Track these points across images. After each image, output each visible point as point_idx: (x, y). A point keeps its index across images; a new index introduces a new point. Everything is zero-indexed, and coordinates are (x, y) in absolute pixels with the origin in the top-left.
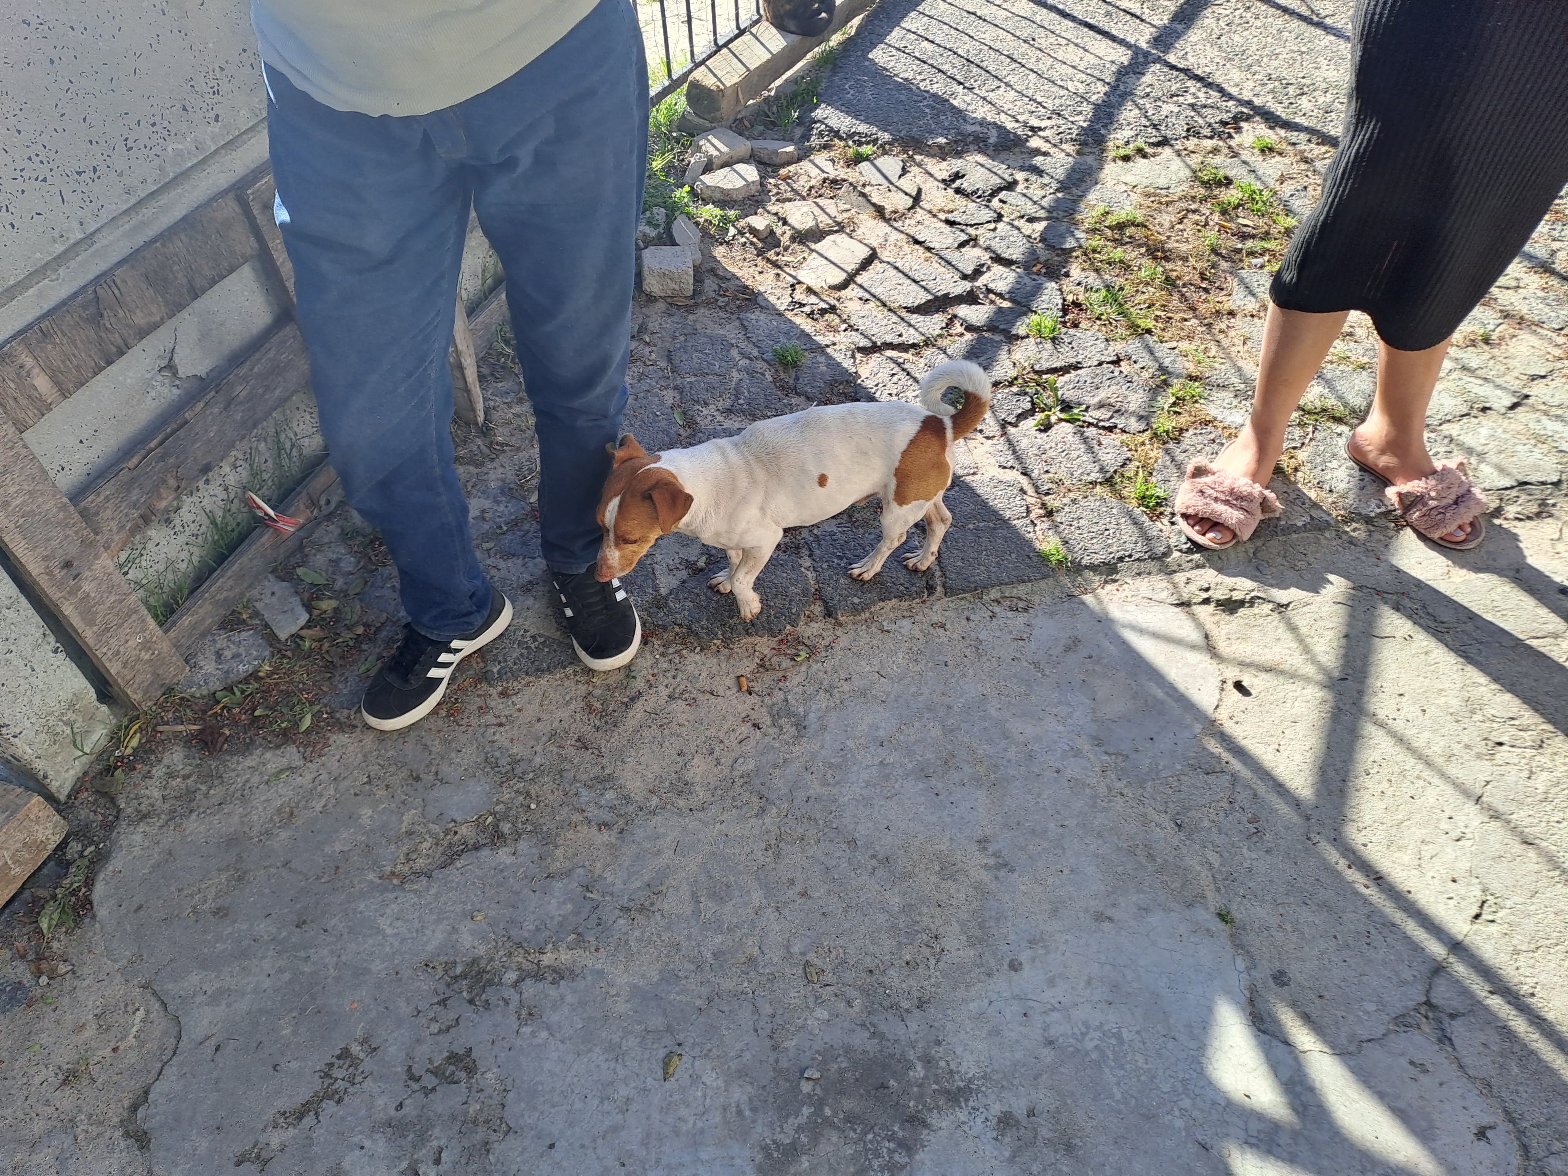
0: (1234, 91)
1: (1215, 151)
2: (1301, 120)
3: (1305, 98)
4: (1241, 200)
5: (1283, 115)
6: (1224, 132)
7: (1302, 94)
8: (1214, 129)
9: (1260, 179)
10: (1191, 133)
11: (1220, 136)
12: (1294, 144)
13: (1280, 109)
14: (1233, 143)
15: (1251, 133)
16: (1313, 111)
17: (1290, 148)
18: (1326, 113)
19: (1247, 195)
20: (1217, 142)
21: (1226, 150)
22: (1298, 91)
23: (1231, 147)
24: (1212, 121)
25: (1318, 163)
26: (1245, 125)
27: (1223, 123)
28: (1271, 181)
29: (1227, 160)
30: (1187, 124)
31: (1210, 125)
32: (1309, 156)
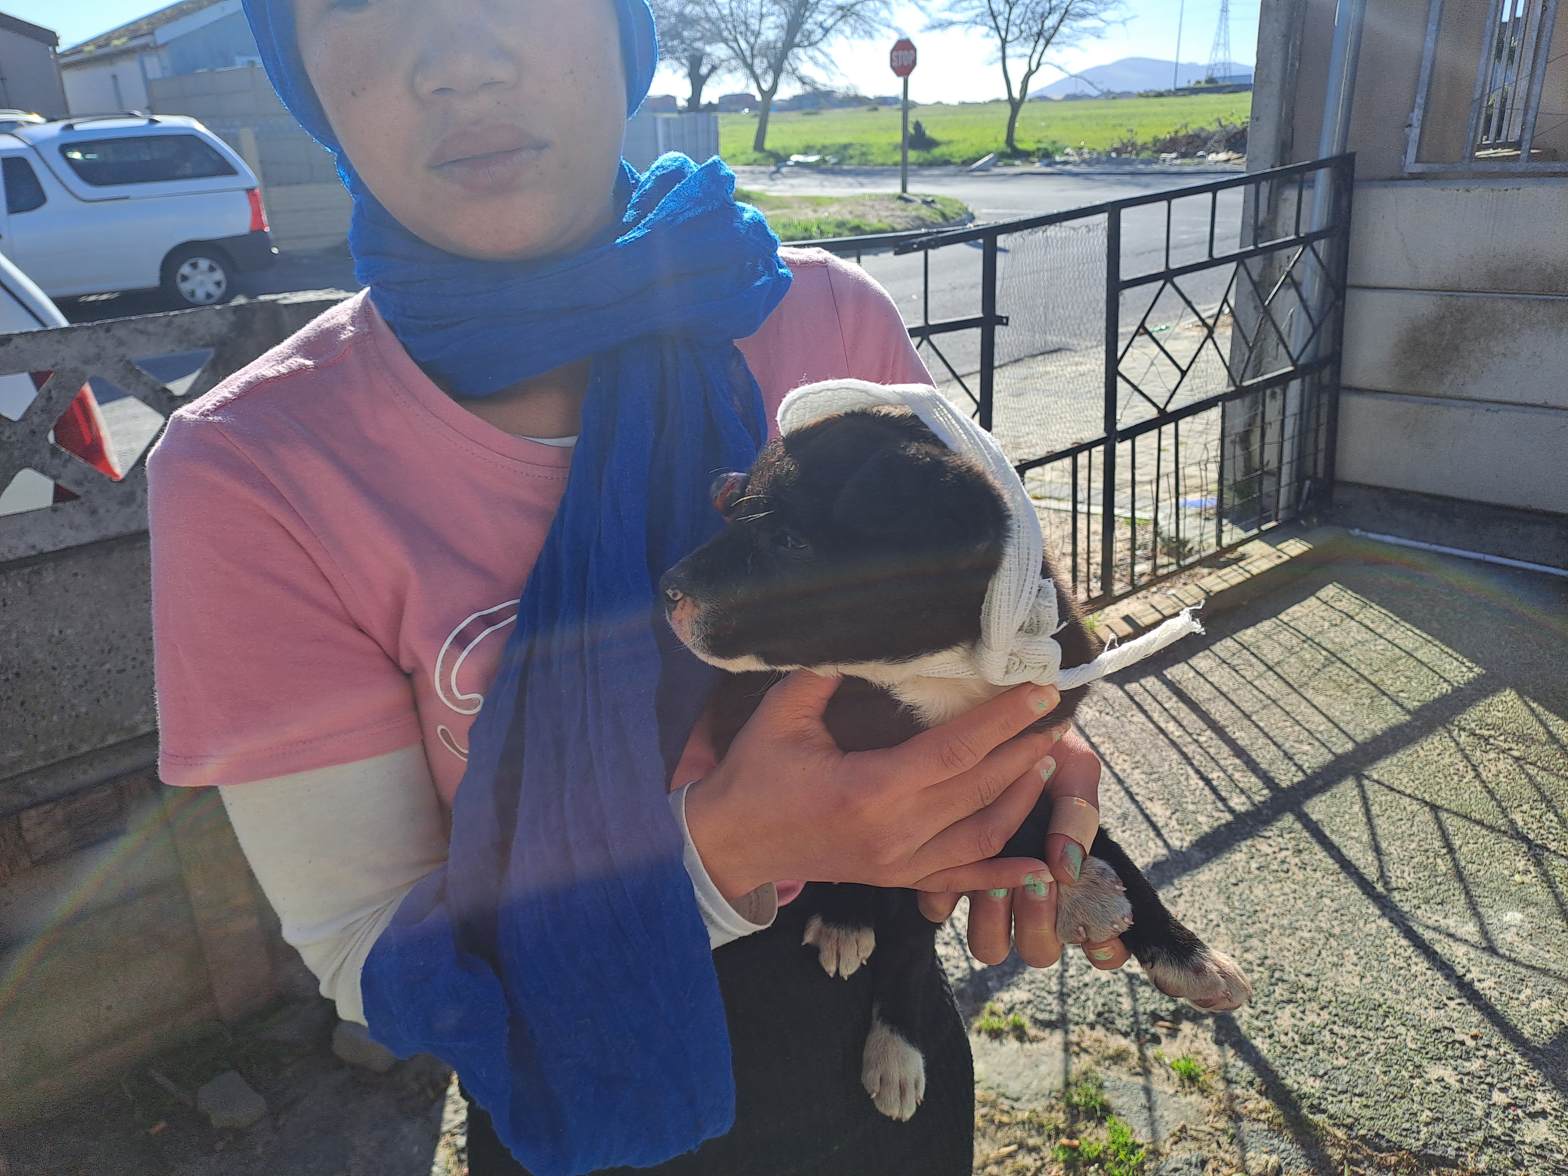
1: (1119, 1058)
2: (1261, 1044)
3: (1290, 1008)
4: (1105, 1152)
5: (1244, 1028)
6: (1146, 1031)
7: (1290, 1001)
8: (1137, 1022)
9: (1152, 1123)
10: (1101, 1020)
11: (1138, 1035)
12: (1229, 1082)
13: (1246, 1017)
14: (1151, 1052)
15: (1187, 1044)
16: (1286, 1034)
17: (1221, 1085)
18: (1303, 1043)
19: (1114, 1147)
20: (1129, 1044)
21: (1134, 1061)
22: (1286, 996)
23: (1143, 1058)
24: (1141, 1009)
25: (1246, 1125)
26: (1186, 1027)
27: (1155, 1017)
28: (1164, 1134)
29: (1125, 1077)
30: (1104, 1005)
31: (1135, 1014)
32: (1239, 1108)
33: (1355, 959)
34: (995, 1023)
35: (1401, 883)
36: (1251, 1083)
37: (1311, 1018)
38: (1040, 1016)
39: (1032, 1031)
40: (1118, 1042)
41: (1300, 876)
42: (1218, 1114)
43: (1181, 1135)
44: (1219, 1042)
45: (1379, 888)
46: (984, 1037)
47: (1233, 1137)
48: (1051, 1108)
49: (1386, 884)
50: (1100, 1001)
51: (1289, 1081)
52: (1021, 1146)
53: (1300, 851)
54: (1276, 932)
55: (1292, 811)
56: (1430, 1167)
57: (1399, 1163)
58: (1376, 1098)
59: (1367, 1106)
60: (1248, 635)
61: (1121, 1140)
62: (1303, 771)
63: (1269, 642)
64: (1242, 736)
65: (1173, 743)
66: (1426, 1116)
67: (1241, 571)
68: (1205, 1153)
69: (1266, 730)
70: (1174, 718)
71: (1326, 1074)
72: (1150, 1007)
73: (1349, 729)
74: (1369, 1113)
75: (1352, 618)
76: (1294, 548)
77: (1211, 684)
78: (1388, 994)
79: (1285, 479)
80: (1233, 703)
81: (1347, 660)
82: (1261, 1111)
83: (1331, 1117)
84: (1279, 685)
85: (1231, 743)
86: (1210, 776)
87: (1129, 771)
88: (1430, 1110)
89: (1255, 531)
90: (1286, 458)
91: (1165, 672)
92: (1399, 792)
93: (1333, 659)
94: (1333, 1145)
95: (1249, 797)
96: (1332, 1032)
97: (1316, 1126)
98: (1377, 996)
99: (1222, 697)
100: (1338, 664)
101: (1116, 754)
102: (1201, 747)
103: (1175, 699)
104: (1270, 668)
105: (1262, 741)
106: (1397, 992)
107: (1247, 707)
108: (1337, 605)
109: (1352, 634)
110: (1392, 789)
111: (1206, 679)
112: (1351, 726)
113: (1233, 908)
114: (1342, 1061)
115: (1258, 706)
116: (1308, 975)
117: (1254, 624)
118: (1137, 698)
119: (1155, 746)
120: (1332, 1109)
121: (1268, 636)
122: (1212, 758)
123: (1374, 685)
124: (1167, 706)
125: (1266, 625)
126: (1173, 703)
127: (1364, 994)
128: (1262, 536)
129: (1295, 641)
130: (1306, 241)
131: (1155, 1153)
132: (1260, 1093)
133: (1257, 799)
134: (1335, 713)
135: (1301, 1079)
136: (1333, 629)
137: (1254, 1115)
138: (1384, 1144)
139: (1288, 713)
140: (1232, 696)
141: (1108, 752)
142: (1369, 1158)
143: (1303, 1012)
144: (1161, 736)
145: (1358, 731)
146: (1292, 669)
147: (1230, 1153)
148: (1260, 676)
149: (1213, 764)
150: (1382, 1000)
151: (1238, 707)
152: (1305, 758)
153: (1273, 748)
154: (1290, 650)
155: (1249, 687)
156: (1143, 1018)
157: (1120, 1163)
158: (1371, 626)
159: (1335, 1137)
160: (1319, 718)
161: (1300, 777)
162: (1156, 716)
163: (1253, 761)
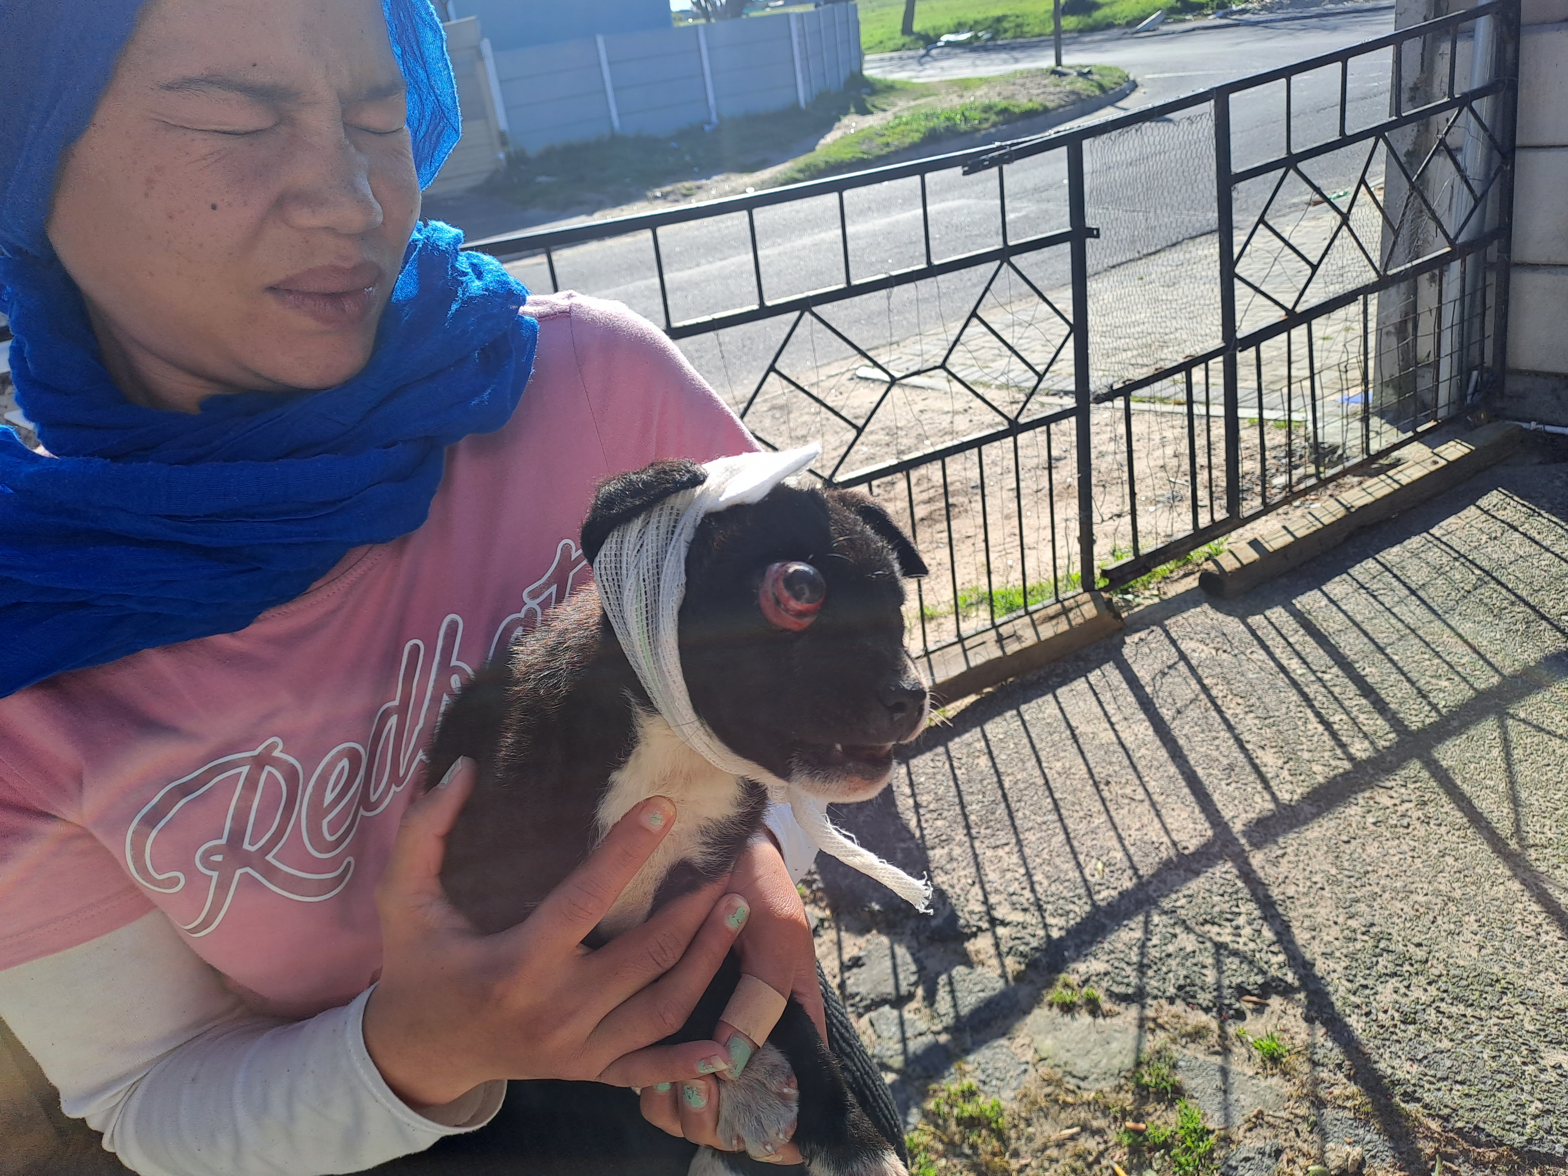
0: (1301, 936)
1: (1197, 1035)
2: (1356, 1023)
3: (1393, 982)
4: (1172, 1137)
5: (1338, 1004)
6: (1230, 1006)
7: (1394, 974)
8: (1220, 997)
9: (1226, 1108)
10: (1182, 994)
11: (1220, 1012)
12: (1315, 1064)
13: (1342, 991)
14: (1232, 1029)
15: (1274, 1020)
16: (1386, 1012)
17: (1306, 1068)
18: (1403, 1022)
19: (1182, 1132)
20: (1209, 1020)
21: (1213, 1039)
22: (1391, 968)
23: (1223, 1036)
24: (1226, 982)
25: (1329, 1113)
26: (1275, 1002)
27: (1241, 991)
28: (1238, 1120)
29: (1201, 1057)
30: (1186, 977)
31: (1219, 988)
32: (1323, 1094)
33: (1475, 926)
34: (1067, 996)
35: (1539, 839)
36: (1339, 1066)
37: (1416, 993)
38: (1116, 989)
39: (1106, 1005)
40: (1200, 1018)
41: (1421, 831)
42: (1300, 1099)
43: (1257, 1121)
44: (1309, 1020)
45: (1513, 844)
46: (1056, 1010)
47: (1315, 1124)
48: (1119, 1088)
49: (1521, 839)
50: (1183, 972)
51: (1382, 1066)
52: (1084, 1128)
53: (1425, 803)
54: (1387, 895)
55: (1419, 757)
56: (1534, 1165)
57: (1498, 1160)
58: (1481, 1086)
59: (1468, 1095)
60: (1392, 554)
61: (1191, 1126)
62: (1438, 711)
63: (1416, 561)
64: (1371, 673)
65: (1294, 683)
66: (1535, 1107)
67: (1389, 481)
68: (1280, 1142)
69: (1400, 664)
70: (1298, 654)
71: (1425, 1057)
72: (1236, 980)
73: (1496, 660)
74: (1469, 1103)
75: (1516, 530)
76: (1454, 450)
77: (1345, 613)
78: (1510, 967)
79: (1445, 372)
80: (1366, 634)
81: (1503, 580)
82: (1348, 1098)
83: (1426, 1106)
84: (1421, 612)
85: (1359, 681)
86: (1331, 719)
87: (1241, 716)
88: (1540, 1100)
89: (1410, 434)
90: (1446, 348)
91: (1294, 601)
92: (1549, 733)
93: (1487, 579)
94: (1426, 1137)
95: (1372, 743)
96: (1438, 1010)
97: (1408, 1116)
98: (1496, 969)
99: (1355, 628)
100: (1493, 584)
101: (1230, 697)
102: (1325, 687)
103: (1302, 631)
104: (1413, 592)
105: (1395, 676)
106: (1520, 965)
107: (1381, 640)
108: (1500, 514)
109: (1513, 548)
110: (1540, 729)
111: (1339, 608)
112: (1499, 657)
113: (1341, 869)
114: (1446, 1044)
115: (1395, 637)
116: (1419, 945)
117: (1400, 541)
118: (1259, 633)
119: (1273, 686)
120: (1428, 1098)
121: (1415, 555)
122: (1336, 699)
123: (1533, 608)
124: (1291, 640)
125: (1415, 542)
126: (1299, 637)
127: (1481, 965)
128: (1418, 437)
129: (1445, 560)
130: (1465, 102)
131: (1226, 1140)
132: (1348, 1077)
133: (1381, 743)
134: (1482, 643)
135: (1396, 1063)
136: (1492, 543)
137: (1339, 1102)
138: (1483, 1138)
139: (1427, 644)
140: (1366, 627)
141: (1220, 695)
142: (1465, 1153)
143: (1408, 987)
144: (1282, 675)
145: (1507, 662)
146: (1436, 594)
147: (1308, 1143)
148: (1401, 601)
149: (1336, 706)
150: (1501, 974)
151: (1371, 640)
152: (1441, 695)
153: (1408, 685)
154: (1439, 570)
155: (1387, 614)
156: (1226, 992)
157: (1188, 1149)
158: (1537, 537)
159: (1429, 1128)
160: (1463, 649)
161: (1434, 717)
162: (1278, 652)
163: (1382, 700)
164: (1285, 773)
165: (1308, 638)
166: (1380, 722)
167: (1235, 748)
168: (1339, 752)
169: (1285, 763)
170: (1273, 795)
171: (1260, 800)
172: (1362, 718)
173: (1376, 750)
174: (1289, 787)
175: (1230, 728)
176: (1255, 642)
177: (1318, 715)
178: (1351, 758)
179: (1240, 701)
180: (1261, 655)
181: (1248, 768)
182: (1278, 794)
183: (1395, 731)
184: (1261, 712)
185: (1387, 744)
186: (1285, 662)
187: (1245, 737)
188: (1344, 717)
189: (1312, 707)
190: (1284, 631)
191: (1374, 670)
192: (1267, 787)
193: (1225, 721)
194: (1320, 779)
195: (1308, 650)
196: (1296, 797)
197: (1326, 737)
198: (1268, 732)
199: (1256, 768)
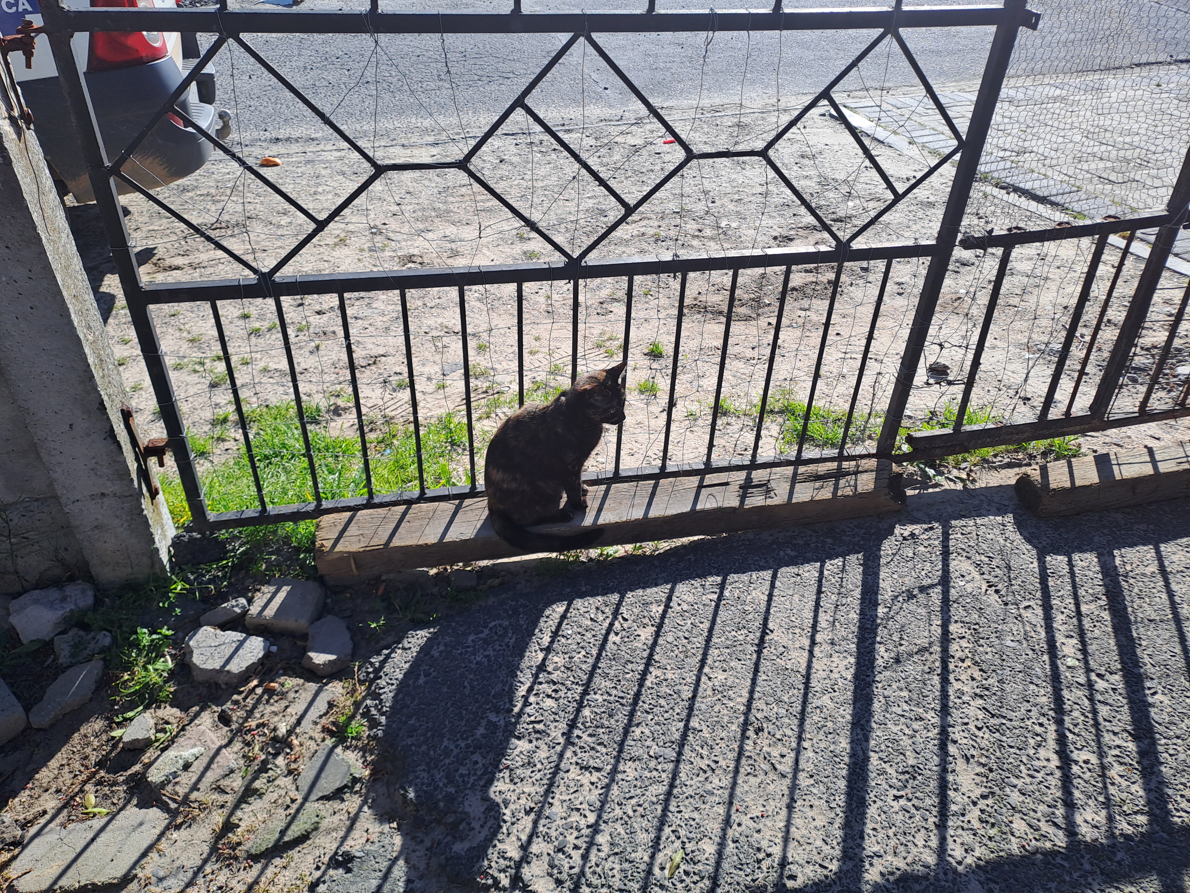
70: (1082, 634)
85: (1140, 709)
86: (1075, 756)
87: (965, 698)
99: (1172, 624)
102: (1091, 698)
164: (974, 814)
165: (1106, 615)
166: (1137, 789)
167: (933, 746)
168: (1060, 811)
169: (984, 797)
170: (943, 840)
171: (920, 843)
172: (1115, 771)
173: (1111, 834)
174: (968, 838)
175: (945, 710)
176: (1039, 594)
177: (1062, 739)
178: (1071, 830)
179: (977, 674)
180: (1036, 616)
181: (933, 784)
182: (950, 844)
183: (1149, 814)
184: (991, 703)
185: (1129, 830)
186: (1060, 638)
187: (956, 733)
188: (1094, 759)
189: (1060, 722)
190: (1081, 592)
191: (1166, 700)
192: (942, 826)
193: (944, 695)
194: (1014, 847)
195: (1097, 633)
196: (969, 860)
197: (1054, 781)
198: (986, 738)
199: (943, 787)
